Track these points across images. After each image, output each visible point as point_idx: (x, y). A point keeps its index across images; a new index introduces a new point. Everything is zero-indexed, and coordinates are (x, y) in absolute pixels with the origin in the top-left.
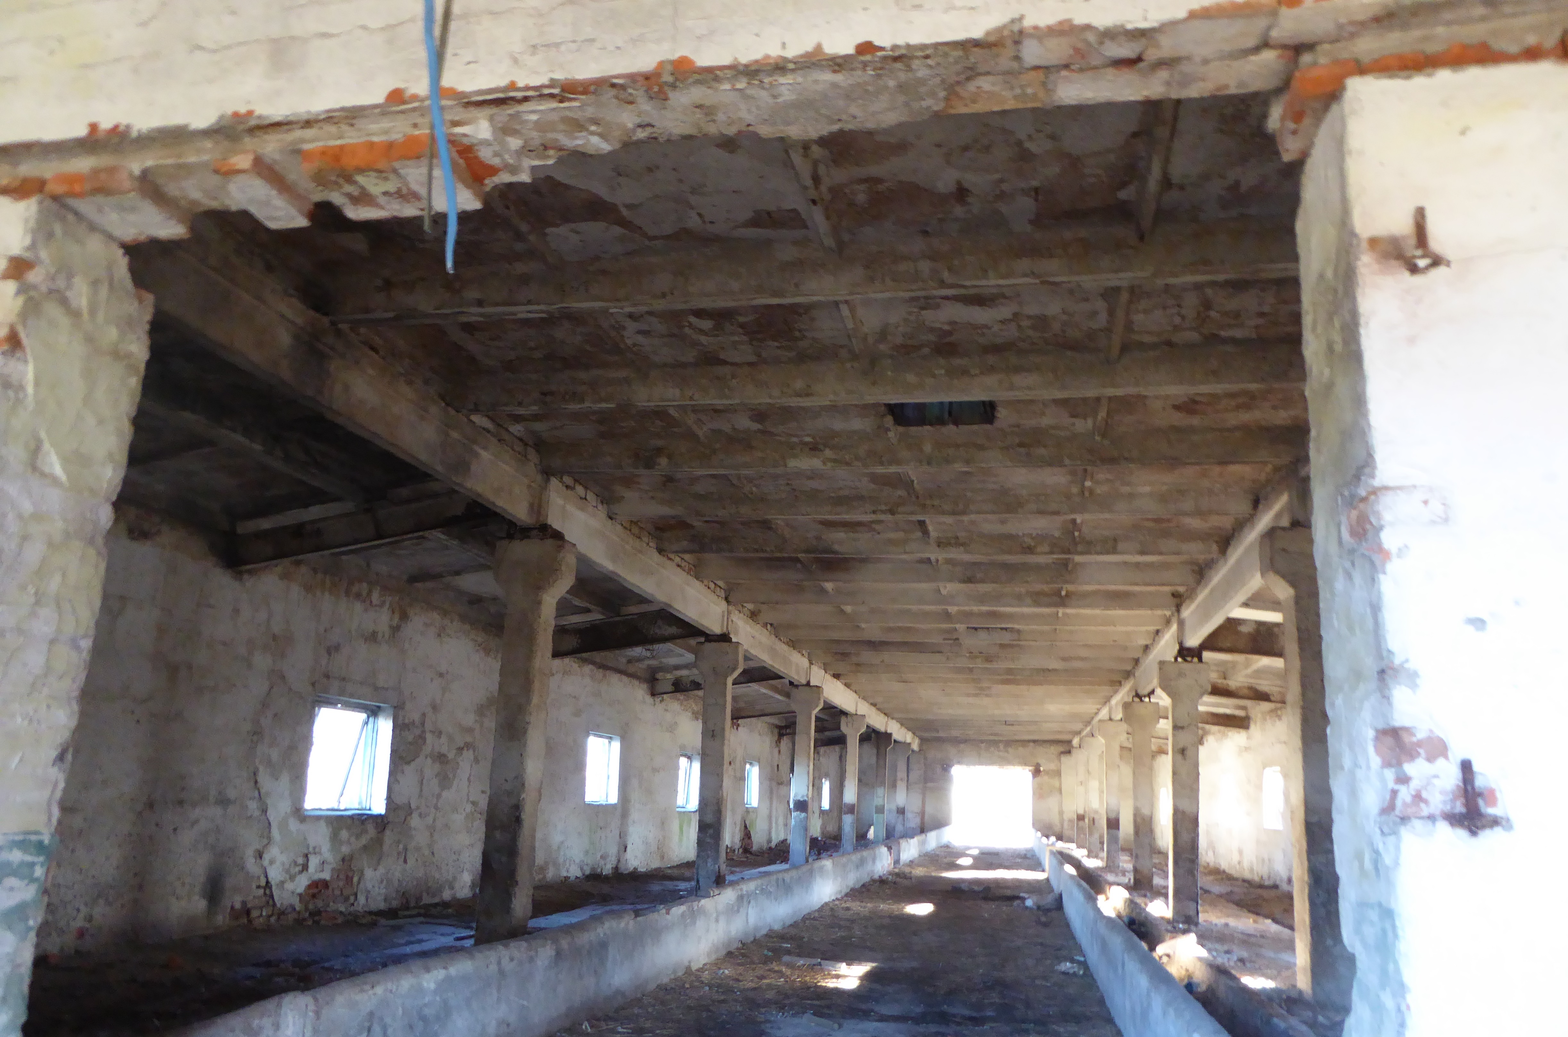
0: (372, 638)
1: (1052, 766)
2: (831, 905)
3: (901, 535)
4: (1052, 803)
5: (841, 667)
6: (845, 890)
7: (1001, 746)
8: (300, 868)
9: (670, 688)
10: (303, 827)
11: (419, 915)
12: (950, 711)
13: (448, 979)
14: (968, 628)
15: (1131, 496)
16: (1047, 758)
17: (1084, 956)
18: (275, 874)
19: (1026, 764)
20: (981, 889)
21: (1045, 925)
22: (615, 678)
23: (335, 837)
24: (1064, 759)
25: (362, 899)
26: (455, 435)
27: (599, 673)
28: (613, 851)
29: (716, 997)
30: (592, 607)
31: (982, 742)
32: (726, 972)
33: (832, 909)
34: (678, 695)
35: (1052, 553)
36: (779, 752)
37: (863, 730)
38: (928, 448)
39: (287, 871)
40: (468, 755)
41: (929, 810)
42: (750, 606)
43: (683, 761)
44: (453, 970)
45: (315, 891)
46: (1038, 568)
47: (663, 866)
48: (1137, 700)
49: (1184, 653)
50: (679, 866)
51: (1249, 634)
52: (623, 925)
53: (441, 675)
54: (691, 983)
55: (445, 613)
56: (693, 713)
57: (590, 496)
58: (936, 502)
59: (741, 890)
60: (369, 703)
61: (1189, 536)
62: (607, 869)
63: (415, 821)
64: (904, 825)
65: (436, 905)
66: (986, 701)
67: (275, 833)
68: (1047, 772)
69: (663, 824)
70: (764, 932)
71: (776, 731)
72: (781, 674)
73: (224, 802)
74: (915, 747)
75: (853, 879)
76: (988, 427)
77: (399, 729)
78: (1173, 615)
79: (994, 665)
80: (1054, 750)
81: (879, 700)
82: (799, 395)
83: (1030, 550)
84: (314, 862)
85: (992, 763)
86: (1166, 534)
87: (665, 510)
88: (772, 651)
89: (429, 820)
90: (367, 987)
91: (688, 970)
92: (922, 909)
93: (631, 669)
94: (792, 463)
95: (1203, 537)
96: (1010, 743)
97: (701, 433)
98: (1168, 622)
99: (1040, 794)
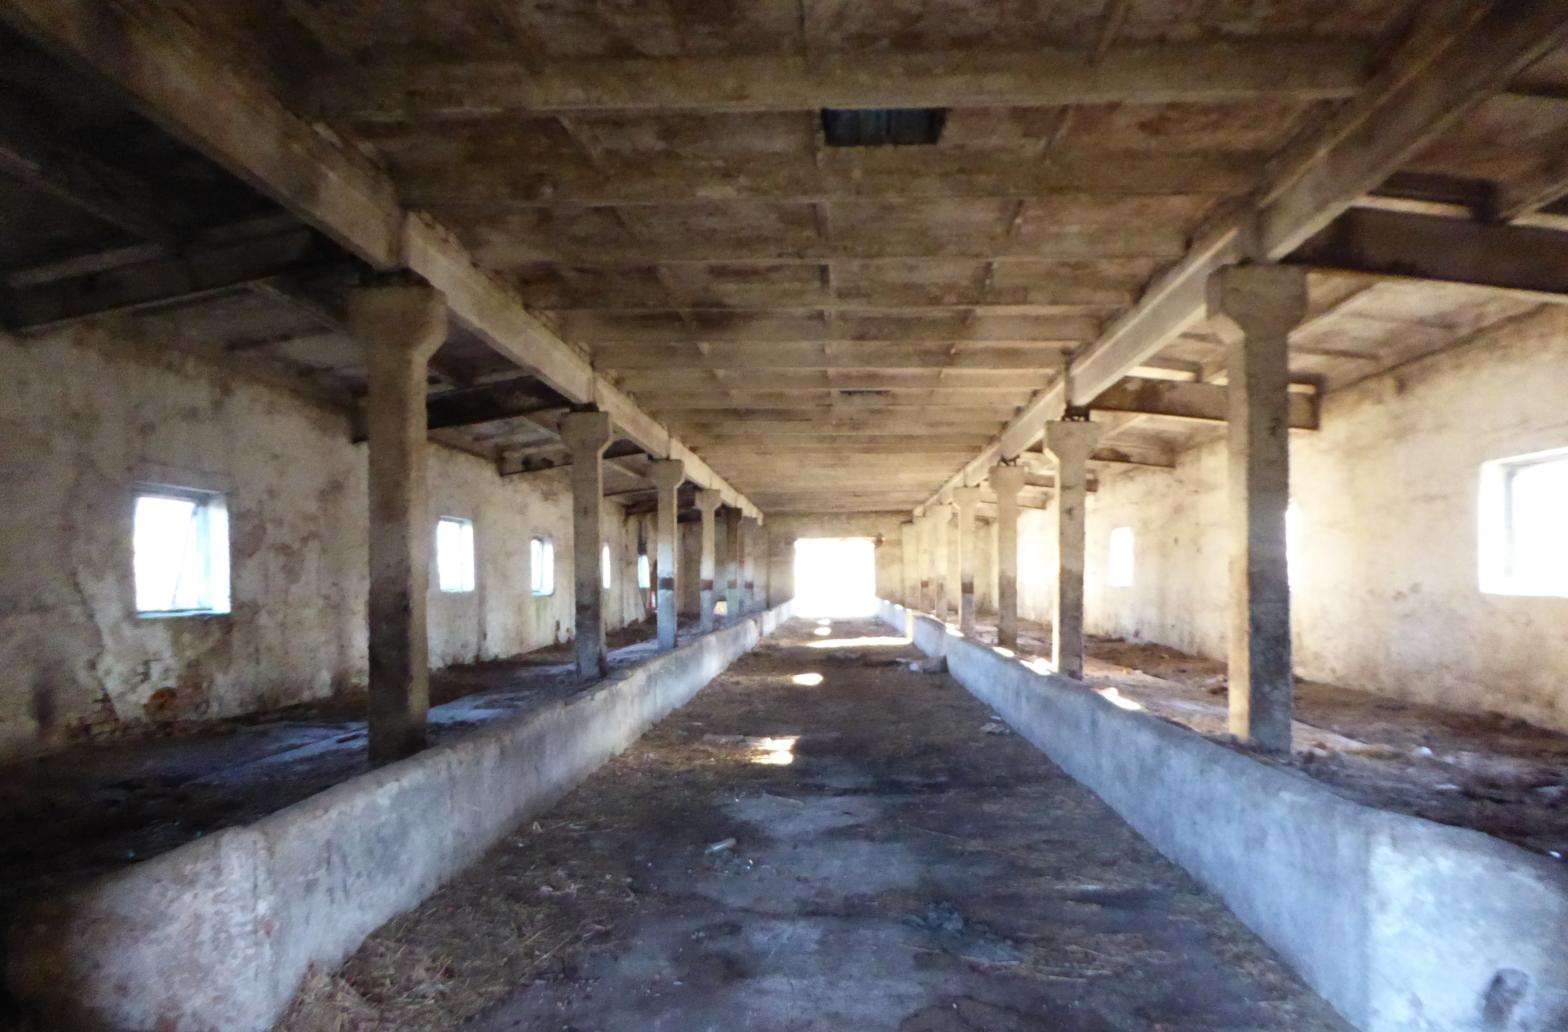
0: (192, 415)
1: (894, 536)
2: (719, 680)
3: (797, 285)
4: (894, 571)
5: (700, 440)
6: (727, 665)
7: (844, 518)
8: (140, 678)
9: (520, 467)
10: (139, 632)
11: (280, 719)
12: (802, 484)
13: (402, 793)
14: (842, 392)
15: (1059, 237)
16: (888, 528)
17: (1000, 716)
18: (113, 686)
19: (868, 535)
20: (858, 655)
21: (940, 687)
22: (462, 458)
23: (176, 642)
24: (907, 529)
25: (215, 707)
26: (296, 148)
27: (445, 453)
28: (473, 639)
29: (655, 783)
30: (442, 377)
31: (825, 514)
32: (651, 755)
33: (722, 685)
34: (526, 474)
35: (959, 303)
36: (627, 531)
37: (718, 505)
38: (857, 174)
39: (126, 681)
40: (314, 545)
41: (774, 583)
42: (613, 373)
43: (535, 544)
44: (405, 782)
45: (160, 701)
46: (934, 323)
47: (525, 650)
48: (1003, 464)
49: (1073, 412)
50: (538, 651)
51: (1136, 392)
52: (556, 715)
53: (275, 457)
54: (621, 769)
55: (272, 386)
56: (543, 493)
57: (452, 238)
58: (849, 244)
59: (649, 670)
60: (196, 490)
61: (1102, 283)
62: (468, 658)
63: (264, 619)
64: (752, 598)
65: (297, 707)
66: (841, 472)
67: (108, 640)
68: (889, 543)
69: (520, 609)
70: (669, 711)
71: (623, 510)
72: (643, 447)
73: (40, 608)
74: (760, 522)
75: (731, 653)
76: (927, 147)
77: (236, 519)
78: (1058, 373)
79: (860, 433)
80: (896, 520)
81: (732, 473)
82: (730, 98)
83: (935, 301)
84: (156, 670)
85: (834, 535)
86: (1077, 282)
87: (538, 256)
88: (634, 422)
89: (280, 617)
90: (320, 812)
91: (613, 759)
92: (811, 679)
93: (477, 447)
94: (702, 193)
95: (1116, 285)
96: (852, 515)
97: (596, 152)
98: (1051, 382)
99: (882, 563)
